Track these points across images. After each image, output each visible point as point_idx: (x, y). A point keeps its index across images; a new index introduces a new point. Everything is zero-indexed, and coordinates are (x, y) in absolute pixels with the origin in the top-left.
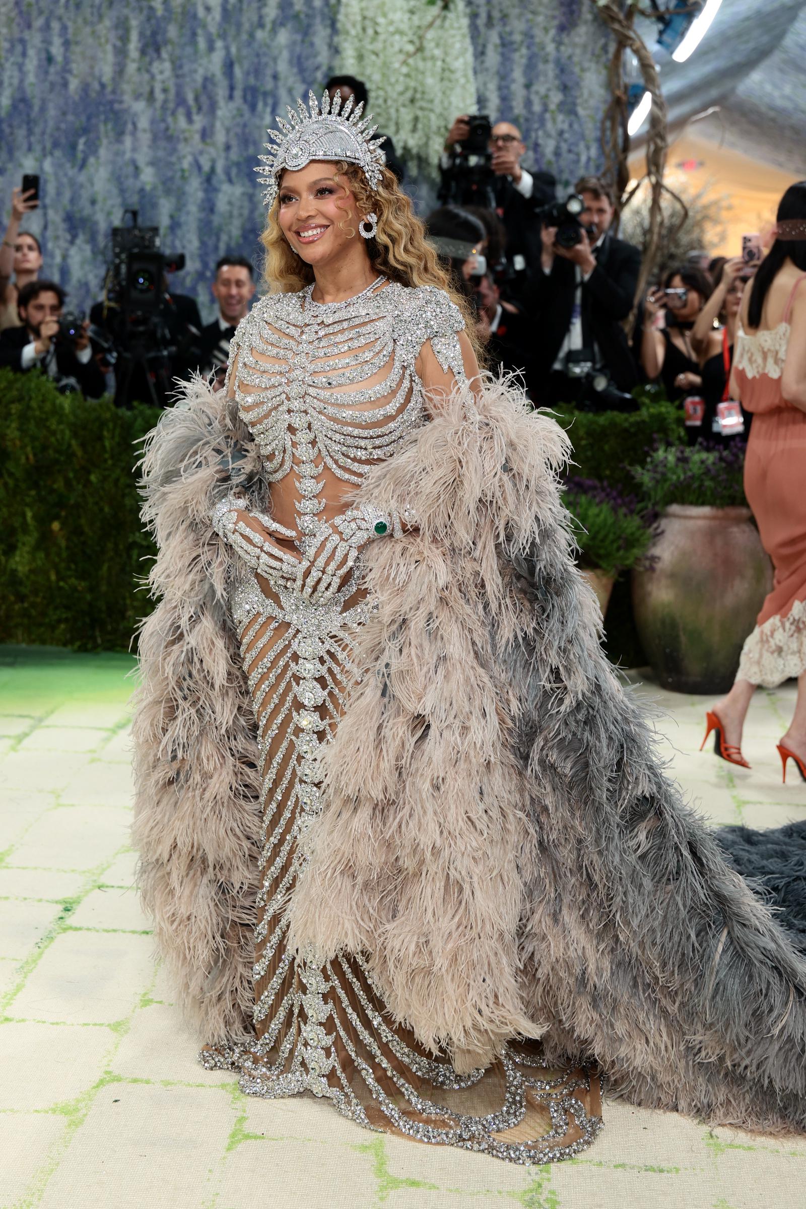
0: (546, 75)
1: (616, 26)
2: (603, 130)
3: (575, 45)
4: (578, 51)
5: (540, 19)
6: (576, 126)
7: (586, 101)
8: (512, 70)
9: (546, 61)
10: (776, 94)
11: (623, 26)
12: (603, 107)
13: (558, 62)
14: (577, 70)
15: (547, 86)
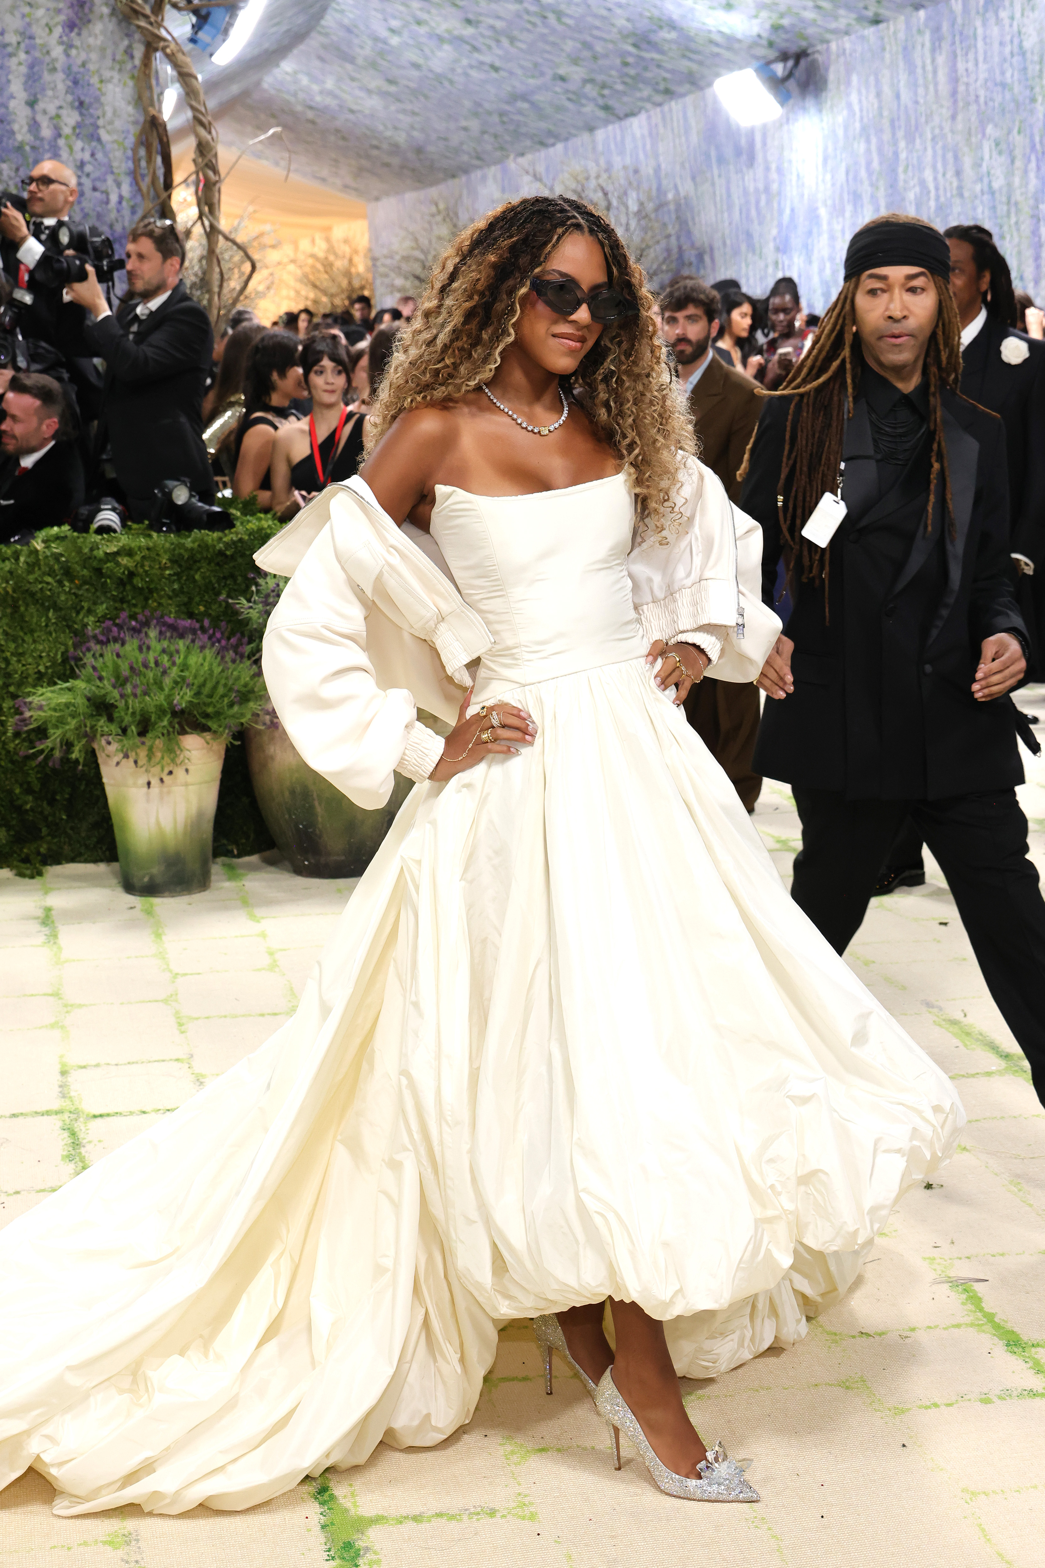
0: (54, 89)
1: (142, 23)
2: (136, 161)
3: (89, 48)
4: (94, 56)
5: (40, 13)
6: (99, 156)
7: (111, 123)
8: (9, 81)
9: (54, 70)
10: (315, 88)
11: (151, 24)
12: (133, 131)
13: (68, 70)
14: (95, 80)
15: (57, 103)
